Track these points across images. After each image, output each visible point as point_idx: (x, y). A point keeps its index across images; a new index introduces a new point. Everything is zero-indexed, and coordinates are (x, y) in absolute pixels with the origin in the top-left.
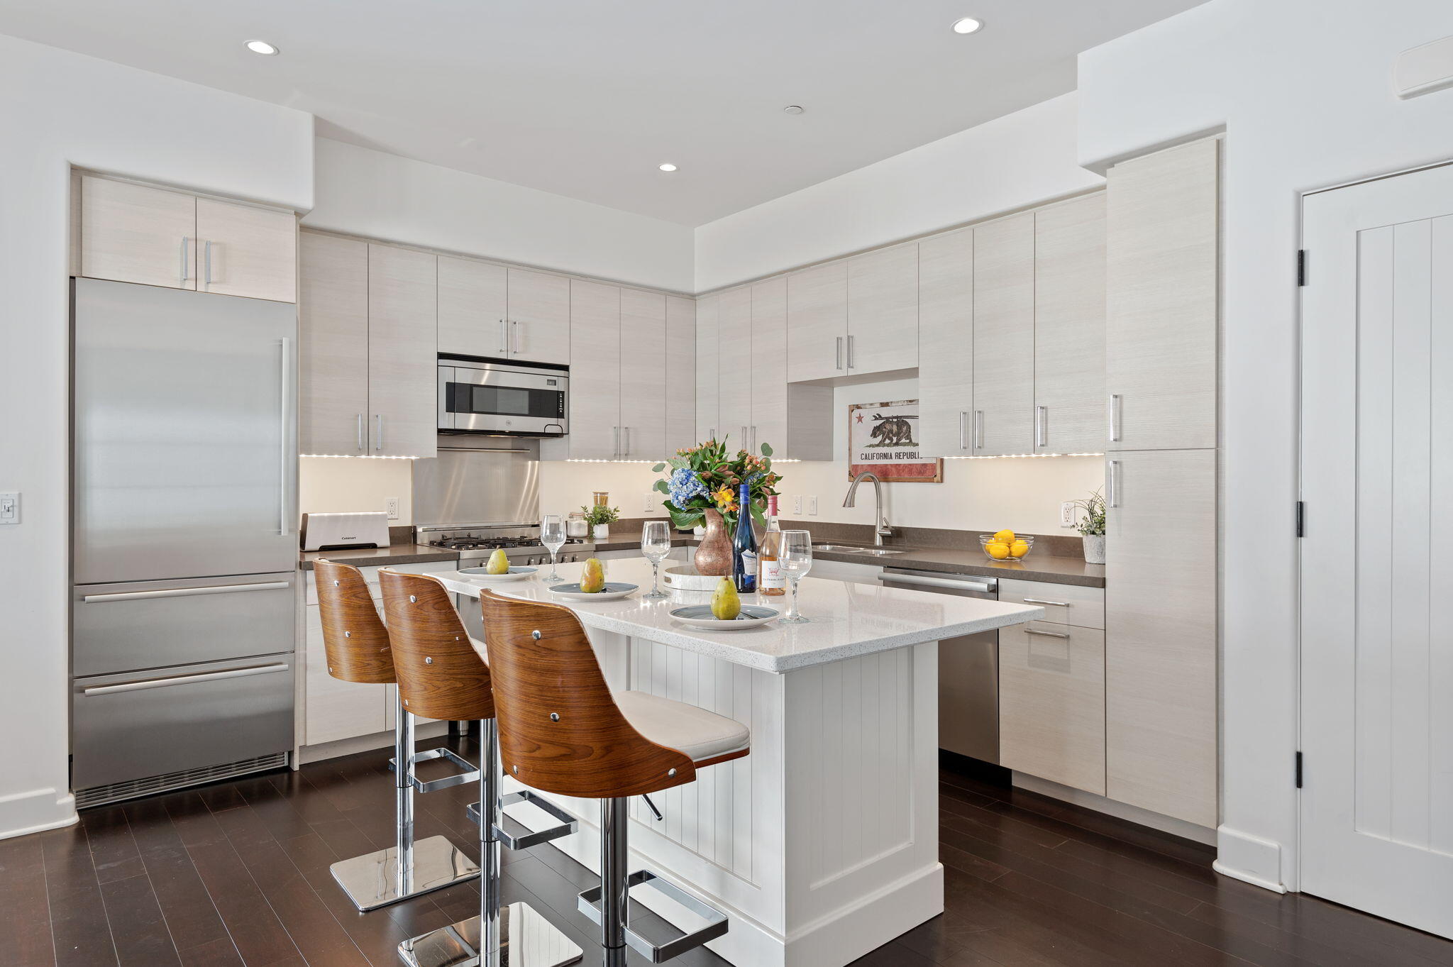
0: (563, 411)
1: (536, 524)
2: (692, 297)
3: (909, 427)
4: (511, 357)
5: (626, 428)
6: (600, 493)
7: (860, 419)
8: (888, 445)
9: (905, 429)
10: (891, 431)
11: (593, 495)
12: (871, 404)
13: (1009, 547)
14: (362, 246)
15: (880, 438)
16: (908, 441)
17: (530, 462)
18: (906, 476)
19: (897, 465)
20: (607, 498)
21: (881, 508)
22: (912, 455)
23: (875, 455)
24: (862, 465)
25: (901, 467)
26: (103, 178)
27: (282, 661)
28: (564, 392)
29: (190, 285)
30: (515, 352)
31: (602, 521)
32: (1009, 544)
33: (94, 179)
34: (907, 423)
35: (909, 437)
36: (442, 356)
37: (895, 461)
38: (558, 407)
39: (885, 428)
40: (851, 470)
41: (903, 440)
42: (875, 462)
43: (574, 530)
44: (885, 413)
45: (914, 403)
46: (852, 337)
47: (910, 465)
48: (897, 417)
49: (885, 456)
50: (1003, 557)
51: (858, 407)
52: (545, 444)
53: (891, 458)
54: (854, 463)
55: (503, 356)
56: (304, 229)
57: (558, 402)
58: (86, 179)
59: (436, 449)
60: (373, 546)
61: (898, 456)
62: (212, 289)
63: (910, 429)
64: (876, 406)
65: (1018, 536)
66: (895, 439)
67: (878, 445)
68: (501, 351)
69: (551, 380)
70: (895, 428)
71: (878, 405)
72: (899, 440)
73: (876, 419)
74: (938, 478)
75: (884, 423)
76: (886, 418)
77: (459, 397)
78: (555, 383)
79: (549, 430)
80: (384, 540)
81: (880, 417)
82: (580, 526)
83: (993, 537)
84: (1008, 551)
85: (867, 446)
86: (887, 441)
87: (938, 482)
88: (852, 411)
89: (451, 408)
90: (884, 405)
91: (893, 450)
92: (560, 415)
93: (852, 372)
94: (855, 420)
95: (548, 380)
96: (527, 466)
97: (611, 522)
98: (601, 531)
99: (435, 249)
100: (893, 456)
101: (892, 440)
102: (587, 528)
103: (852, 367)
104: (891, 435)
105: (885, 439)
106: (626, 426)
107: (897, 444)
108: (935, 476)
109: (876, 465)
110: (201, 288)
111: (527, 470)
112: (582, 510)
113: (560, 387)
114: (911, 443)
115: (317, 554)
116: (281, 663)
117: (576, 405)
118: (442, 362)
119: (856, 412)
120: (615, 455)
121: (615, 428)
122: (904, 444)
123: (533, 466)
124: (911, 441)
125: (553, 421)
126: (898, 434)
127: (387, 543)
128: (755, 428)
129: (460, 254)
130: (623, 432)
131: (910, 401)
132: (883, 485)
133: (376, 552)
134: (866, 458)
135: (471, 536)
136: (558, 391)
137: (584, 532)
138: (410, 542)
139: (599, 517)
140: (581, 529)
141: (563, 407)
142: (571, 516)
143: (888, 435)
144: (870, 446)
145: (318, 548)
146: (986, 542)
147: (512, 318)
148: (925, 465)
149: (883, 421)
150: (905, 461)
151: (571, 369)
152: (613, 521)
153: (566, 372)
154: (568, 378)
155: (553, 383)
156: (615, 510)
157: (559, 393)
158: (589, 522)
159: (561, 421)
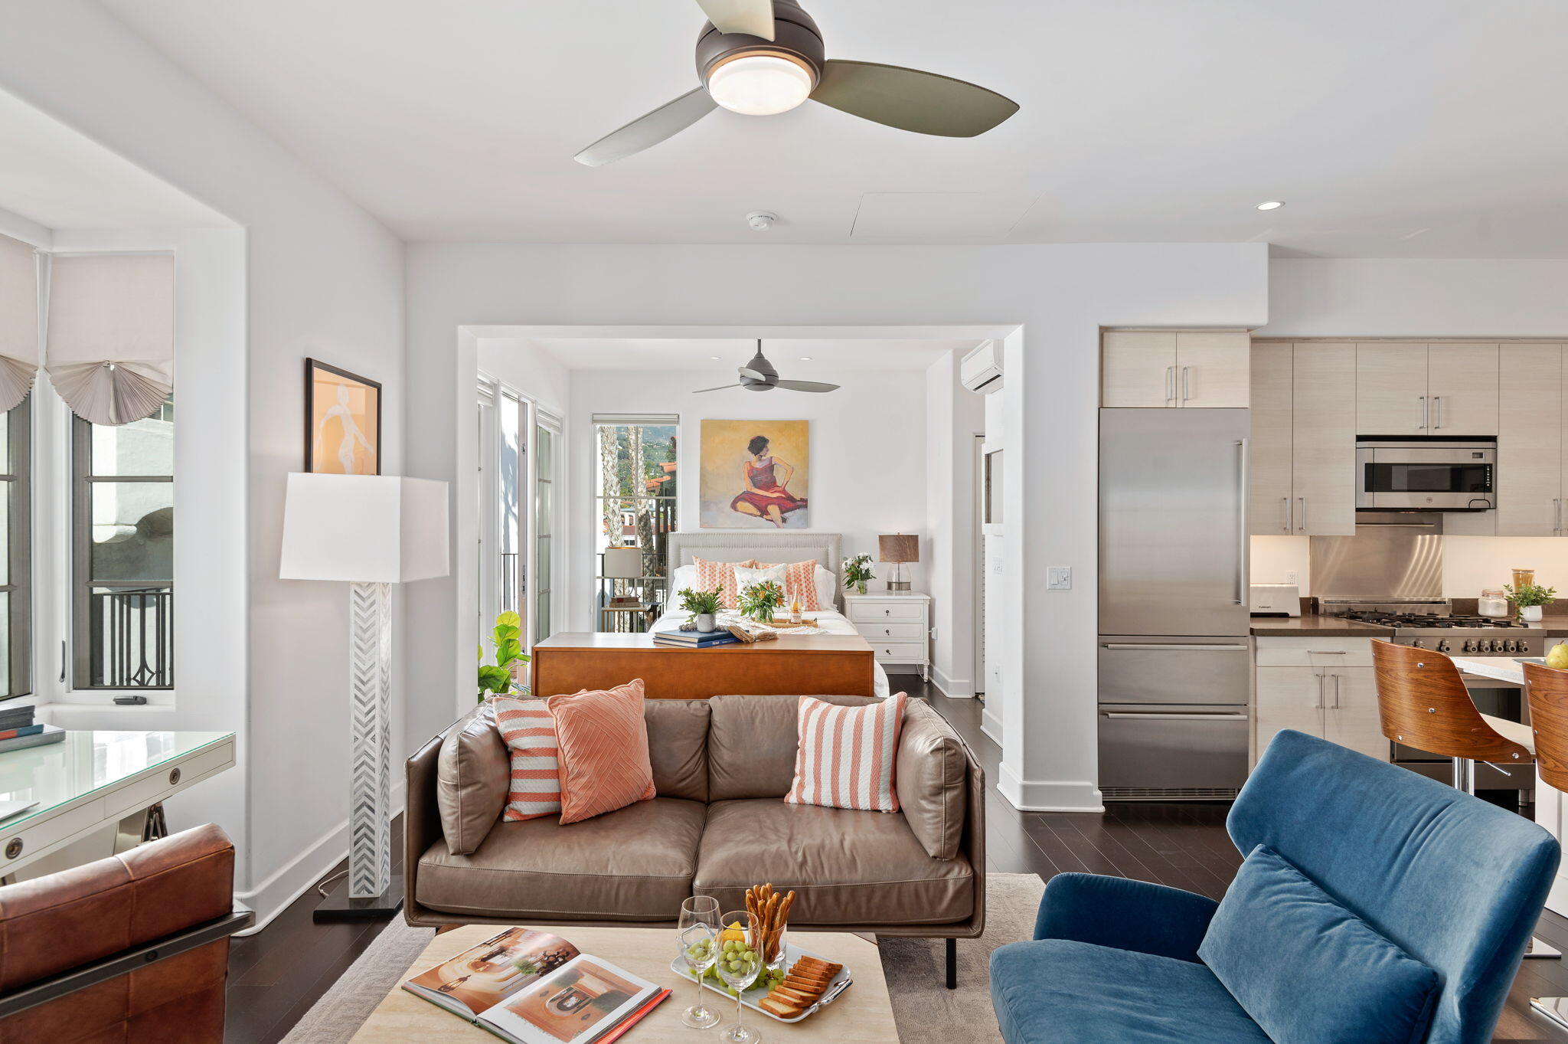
0: (1491, 485)
1: (1440, 601)
4: (1433, 433)
6: (1523, 571)
14: (1288, 347)
17: (1420, 537)
20: (1532, 576)
26: (1119, 333)
27: (1240, 711)
28: (1491, 464)
29: (1172, 404)
30: (1437, 428)
31: (1535, 602)
33: (1111, 334)
36: (1360, 438)
38: (1485, 480)
52: (1452, 519)
55: (1423, 433)
56: (1254, 340)
57: (1485, 476)
58: (1109, 336)
59: (1355, 525)
62: (1187, 404)
68: (1422, 428)
69: (1476, 453)
77: (1377, 477)
78: (1481, 455)
79: (1474, 505)
80: (1295, 610)
82: (1498, 605)
89: (1369, 488)
92: (1489, 490)
95: (1473, 453)
97: (1545, 604)
98: (1532, 614)
99: (1353, 338)
102: (1506, 608)
110: (1180, 405)
112: (1501, 588)
113: (1486, 460)
116: (1238, 713)
117: (1505, 478)
118: (1360, 444)
120: (1554, 530)
121: (1555, 500)
123: (1423, 541)
125: (1479, 495)
127: (1298, 613)
129: (1378, 338)
133: (1288, 621)
136: (1484, 464)
137: (1504, 612)
138: (1309, 612)
139: (1533, 598)
140: (1500, 609)
141: (1491, 480)
142: (1485, 595)
147: (1433, 393)
151: (1500, 440)
152: (1547, 601)
153: (1494, 443)
154: (1495, 449)
155: (1478, 456)
156: (1550, 590)
157: (1485, 466)
158: (1509, 603)
159: (1488, 496)
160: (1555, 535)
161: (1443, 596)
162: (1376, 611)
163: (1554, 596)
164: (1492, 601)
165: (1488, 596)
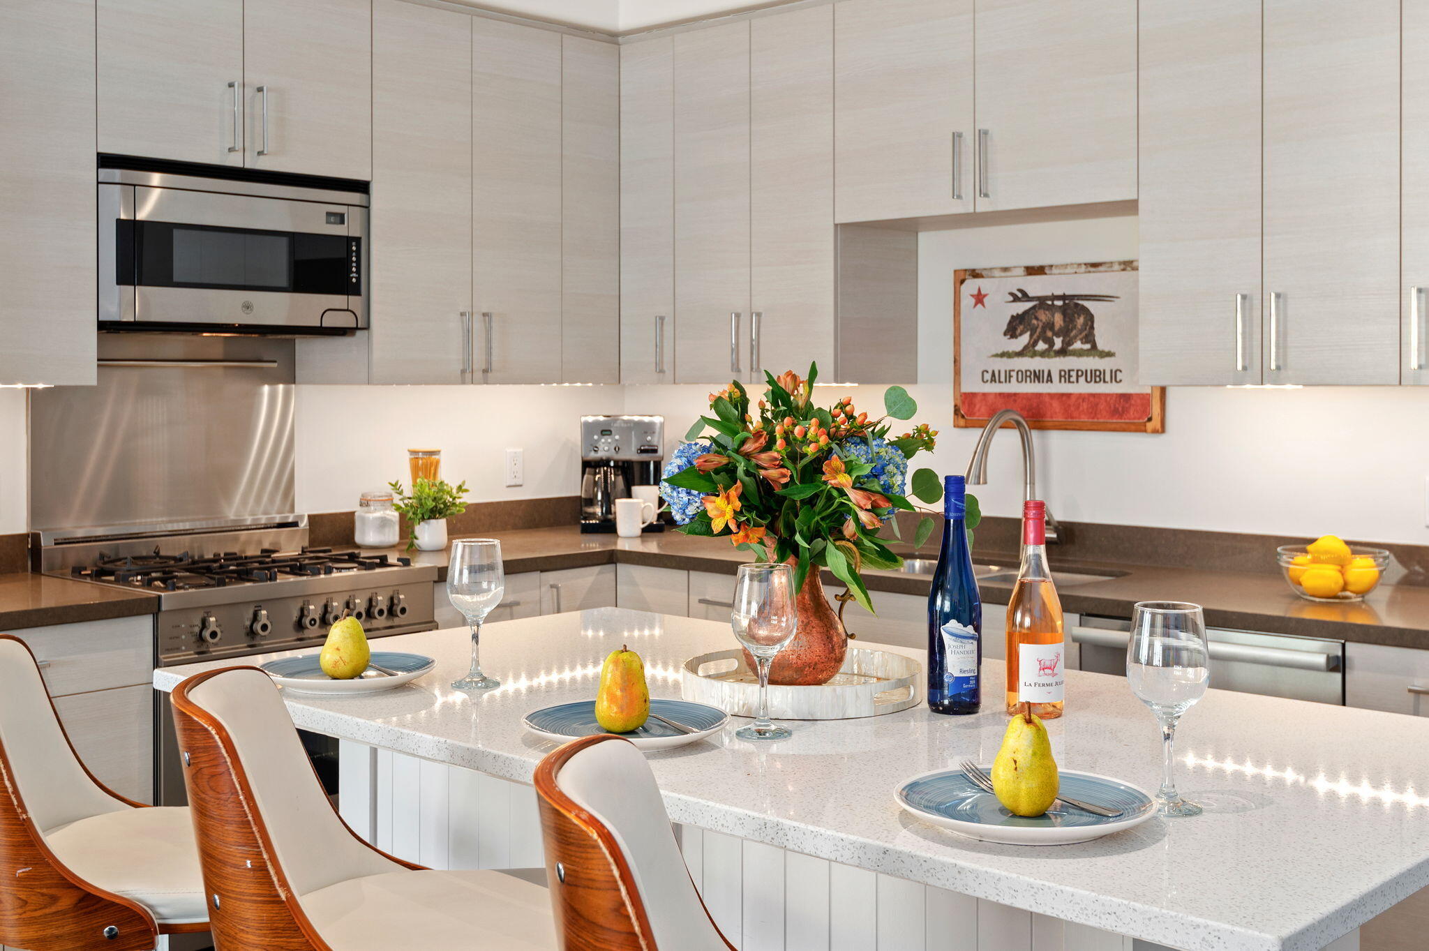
0: (358, 279)
1: (290, 520)
2: (613, 37)
3: (1090, 318)
4: (253, 163)
5: (484, 315)
6: (424, 453)
7: (979, 298)
8: (1043, 354)
9: (1080, 321)
10: (1050, 326)
11: (406, 456)
12: (1005, 269)
13: (1343, 574)
15: (1024, 339)
16: (1088, 346)
17: (266, 389)
18: (1084, 419)
19: (1063, 395)
20: (438, 462)
21: (1033, 483)
22: (1097, 376)
23: (1014, 374)
24: (984, 395)
25: (1073, 399)
28: (360, 238)
30: (260, 153)
31: (434, 513)
32: (1342, 567)
34: (1085, 311)
35: (1089, 338)
36: (106, 161)
37: (1057, 387)
38: (348, 271)
39: (1037, 318)
40: (959, 403)
41: (1078, 345)
42: (1014, 387)
44: (1038, 287)
45: (1101, 268)
46: (986, 133)
47: (1094, 395)
48: (1063, 297)
49: (1037, 376)
50: (1331, 594)
51: (975, 274)
52: (306, 349)
53: (1050, 379)
54: (966, 388)
55: (235, 161)
57: (349, 261)
59: (95, 363)
61: (1066, 376)
63: (1093, 322)
64: (1015, 272)
65: (1357, 547)
66: (1058, 343)
67: (1020, 354)
68: (230, 150)
69: (332, 213)
70: (1058, 320)
71: (1021, 271)
72: (1067, 343)
73: (1016, 299)
74: (1156, 423)
75: (1034, 307)
76: (1038, 298)
78: (341, 219)
79: (331, 321)
81: (1025, 296)
82: (384, 523)
83: (1306, 552)
84: (1341, 582)
85: (996, 355)
86: (1041, 346)
87: (1155, 431)
88: (962, 282)
89: (127, 275)
90: (1032, 271)
91: (1056, 364)
92: (353, 289)
93: (983, 206)
94: (967, 301)
95: (326, 213)
96: (261, 395)
97: (452, 514)
98: (431, 533)
100: (1055, 377)
101: (1051, 344)
102: (397, 528)
103: (986, 195)
104: (1049, 334)
105: (1035, 343)
106: (485, 311)
107: (1063, 352)
108: (1150, 419)
109: (1015, 394)
111: (260, 403)
112: (389, 489)
113: (351, 228)
114: (1094, 350)
118: (106, 174)
119: (971, 286)
120: (463, 372)
121: (462, 314)
122: (1080, 353)
124: (1094, 346)
125: (338, 300)
126: (1065, 332)
128: (759, 315)
130: (478, 325)
131: (1095, 265)
132: (1035, 435)
134: (993, 379)
135: (162, 553)
136: (348, 238)
137: (393, 536)
138: (25, 569)
139: (431, 504)
140: (387, 530)
141: (358, 272)
142: (365, 503)
143: (1044, 333)
144: (1003, 355)
146: (1289, 563)
147: (254, 78)
148: (1126, 397)
149: (1029, 305)
150: (1083, 387)
151: (374, 189)
152: (454, 510)
153: (364, 196)
154: (367, 207)
155: (338, 219)
156: (460, 488)
157: (348, 240)
158: (402, 516)
159: (355, 302)
160: (463, 382)
161: (298, 511)
162: (157, 553)
163: (467, 499)
164: (376, 514)
165: (368, 505)
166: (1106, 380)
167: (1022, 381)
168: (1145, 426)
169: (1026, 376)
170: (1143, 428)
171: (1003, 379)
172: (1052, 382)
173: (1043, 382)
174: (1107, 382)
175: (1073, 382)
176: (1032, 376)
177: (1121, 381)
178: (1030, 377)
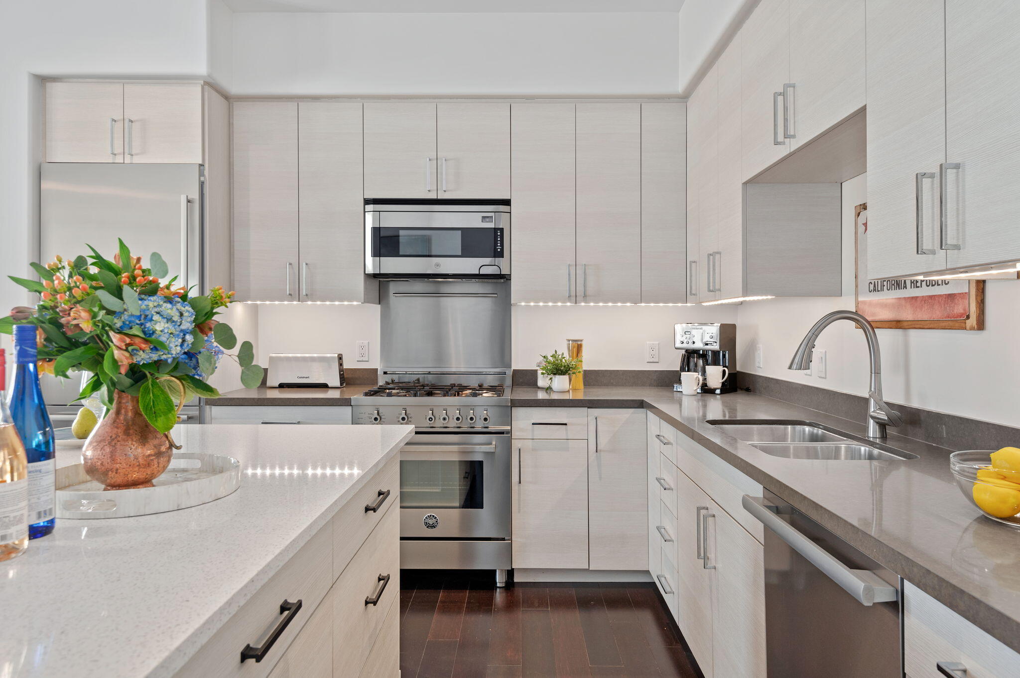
0: (503, 249)
4: (442, 196)
5: (585, 265)
6: (573, 341)
11: (566, 342)
14: (292, 106)
20: (582, 346)
23: (885, 284)
24: (870, 302)
25: (919, 301)
26: (64, 82)
28: (504, 228)
29: (119, 160)
30: (446, 191)
33: (53, 84)
36: (368, 202)
38: (496, 245)
42: (886, 295)
43: (541, 381)
46: (793, 86)
47: (932, 297)
49: (898, 284)
51: (865, 207)
53: (905, 285)
54: (861, 298)
55: (432, 196)
57: (498, 240)
58: (49, 85)
60: (324, 386)
62: (137, 160)
68: (430, 191)
74: (972, 320)
78: (494, 219)
79: (484, 271)
87: (972, 329)
88: (859, 215)
89: (378, 252)
92: (499, 255)
93: (793, 146)
94: (861, 230)
98: (560, 384)
99: (359, 97)
100: (908, 283)
103: (793, 137)
106: (585, 263)
108: (968, 317)
110: (128, 161)
113: (500, 223)
115: (278, 390)
117: (520, 241)
118: (369, 207)
119: (863, 216)
120: (570, 297)
125: (492, 260)
127: (338, 384)
129: (386, 97)
130: (580, 269)
133: (328, 391)
134: (874, 289)
136: (497, 228)
141: (503, 245)
145: (277, 385)
147: (442, 155)
148: (952, 297)
151: (513, 204)
153: (506, 207)
154: (508, 213)
157: (495, 230)
159: (499, 261)
166: (939, 283)
167: (890, 289)
168: (965, 323)
169: (892, 285)
170: (963, 325)
171: (879, 289)
172: (906, 288)
173: (901, 289)
174: (940, 285)
175: (919, 287)
176: (895, 284)
177: (948, 282)
178: (894, 285)
